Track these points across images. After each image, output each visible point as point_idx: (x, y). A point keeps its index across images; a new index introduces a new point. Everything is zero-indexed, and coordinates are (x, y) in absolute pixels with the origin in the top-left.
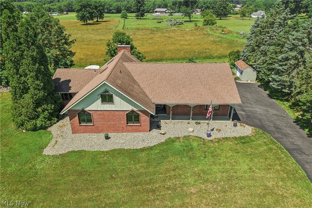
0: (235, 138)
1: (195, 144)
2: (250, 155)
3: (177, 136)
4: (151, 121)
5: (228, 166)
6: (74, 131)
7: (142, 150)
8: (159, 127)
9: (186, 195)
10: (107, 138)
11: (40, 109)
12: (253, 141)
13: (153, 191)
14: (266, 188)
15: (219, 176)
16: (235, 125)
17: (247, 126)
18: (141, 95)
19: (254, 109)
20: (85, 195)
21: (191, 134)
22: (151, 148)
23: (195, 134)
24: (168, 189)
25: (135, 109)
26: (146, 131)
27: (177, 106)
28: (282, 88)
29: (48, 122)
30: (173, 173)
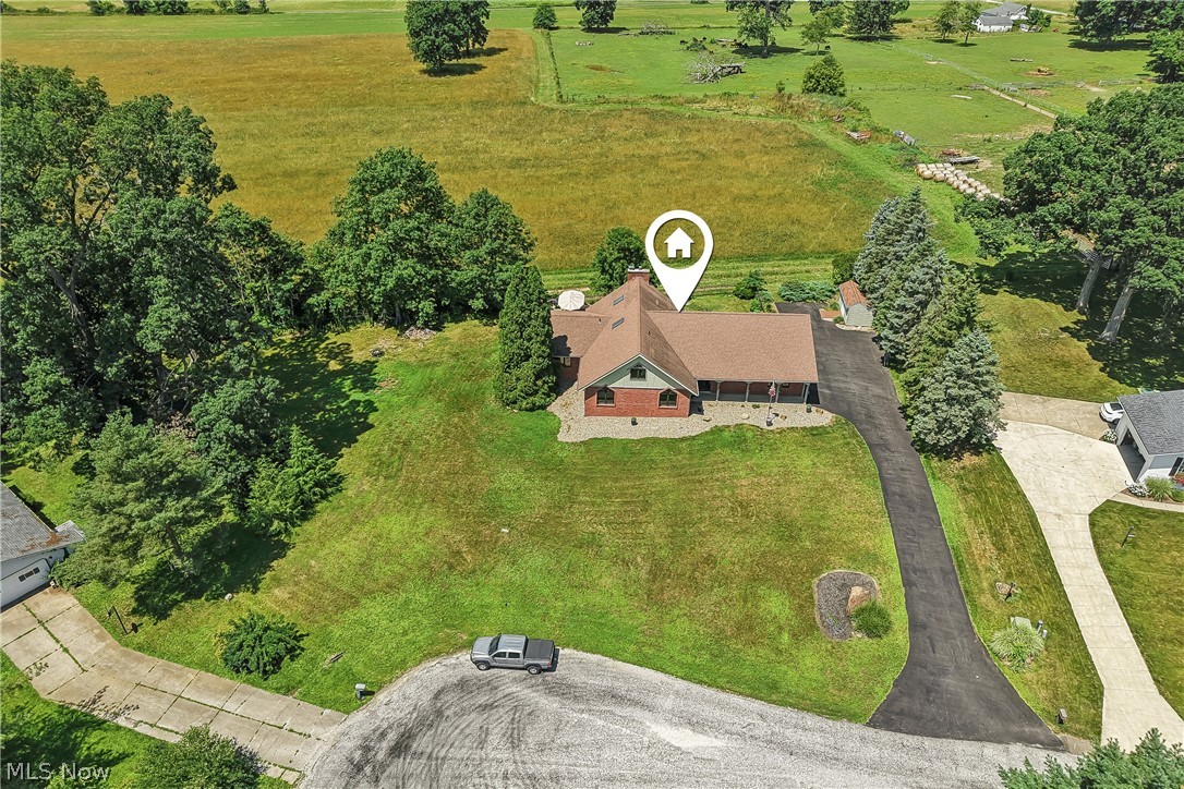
0: (804, 429)
1: (749, 434)
2: (819, 449)
3: (726, 424)
4: (691, 403)
5: (787, 461)
6: (588, 413)
7: (683, 439)
8: (700, 411)
9: (736, 487)
10: (634, 423)
11: (539, 383)
12: (829, 433)
13: (700, 482)
14: (825, 483)
15: (775, 470)
16: (809, 411)
17: (825, 412)
18: (679, 367)
19: (847, 386)
20: (626, 483)
21: (745, 422)
22: (694, 438)
23: (751, 422)
24: (717, 480)
25: (672, 388)
26: (684, 416)
27: (725, 383)
28: (897, 353)
29: (548, 399)
30: (721, 466)
